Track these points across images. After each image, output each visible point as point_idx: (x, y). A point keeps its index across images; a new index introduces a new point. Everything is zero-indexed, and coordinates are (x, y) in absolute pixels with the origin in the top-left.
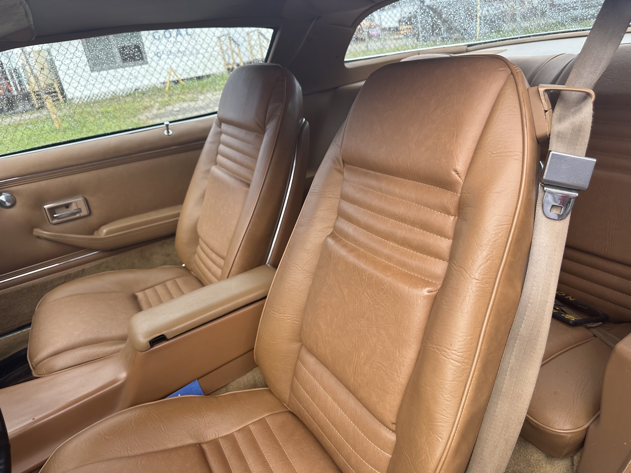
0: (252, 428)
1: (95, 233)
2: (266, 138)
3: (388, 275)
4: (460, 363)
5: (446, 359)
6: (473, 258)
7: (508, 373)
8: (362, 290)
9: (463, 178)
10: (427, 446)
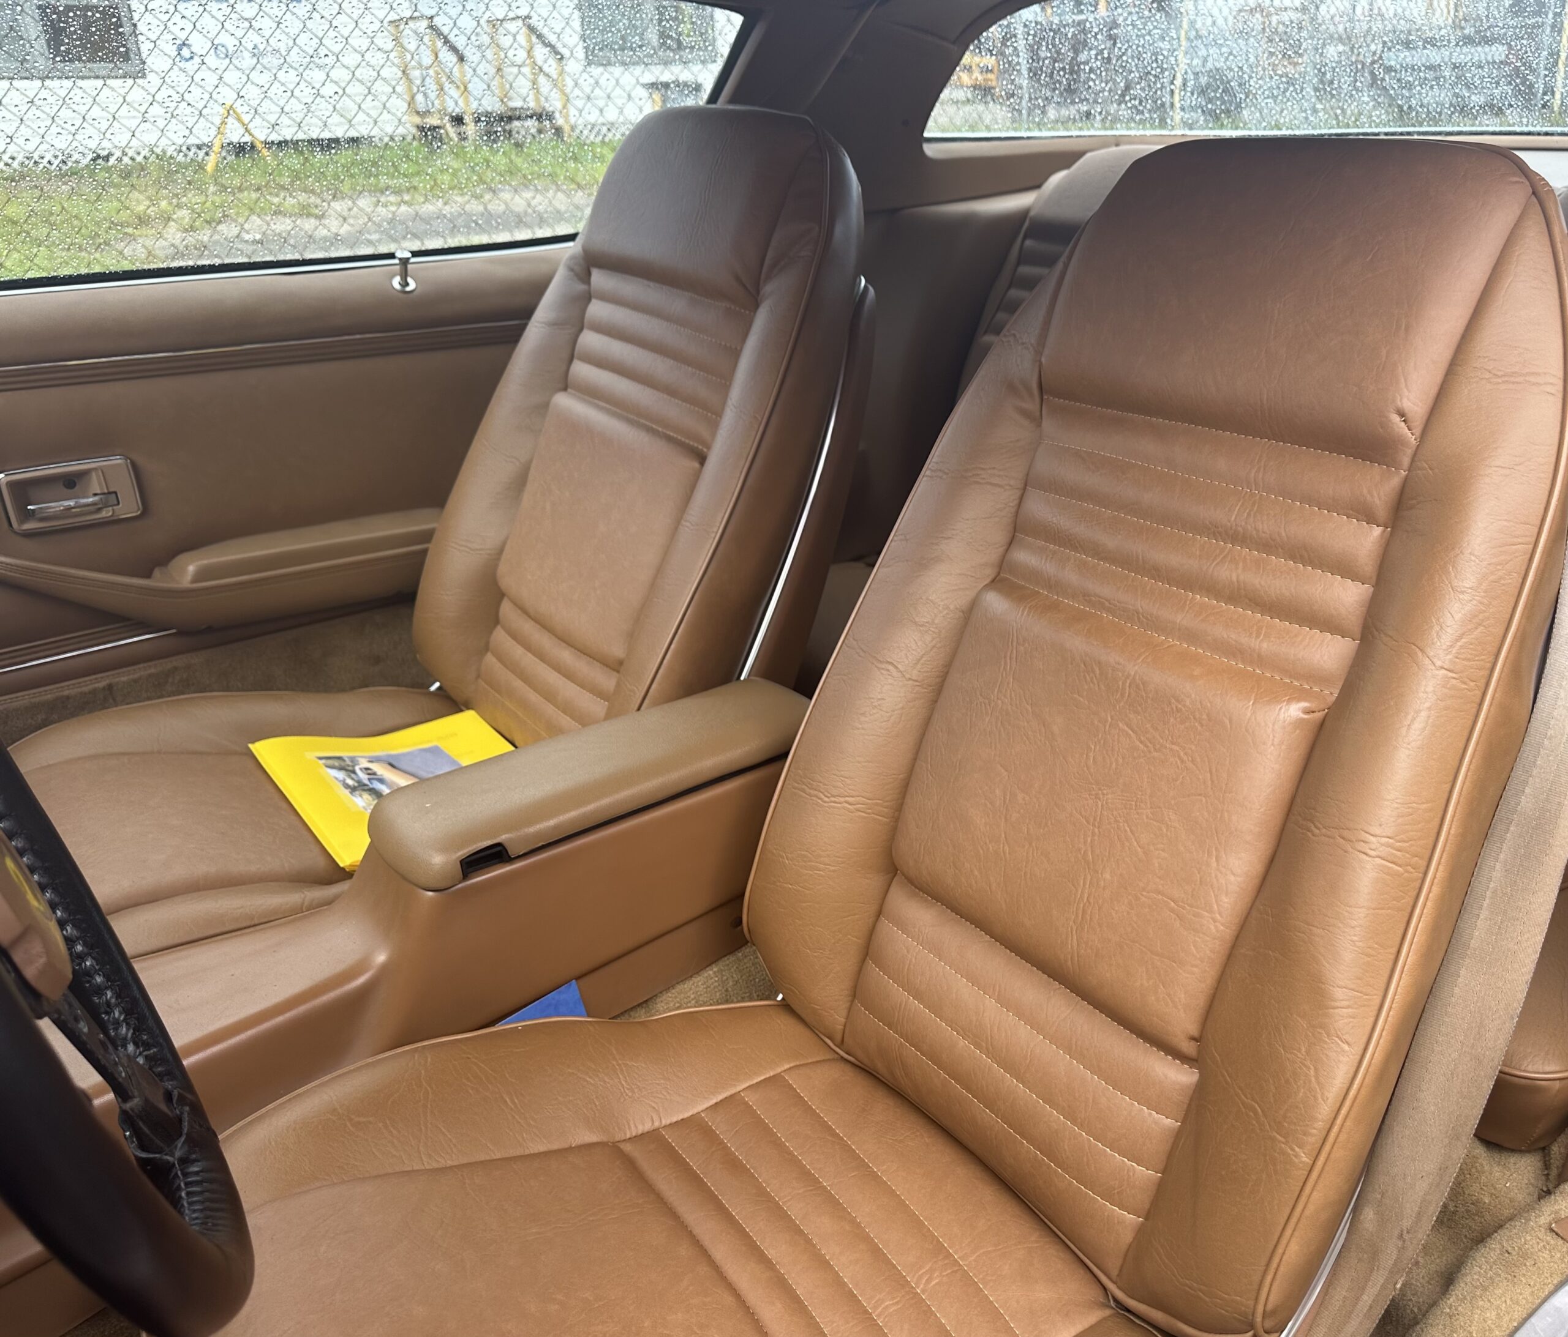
0: (750, 1099)
1: (157, 573)
2: (761, 320)
3: (1195, 673)
4: (1400, 866)
5: (1367, 858)
6: (1441, 620)
7: (1486, 903)
8: (1112, 717)
9: (1418, 431)
10: (1312, 1067)
